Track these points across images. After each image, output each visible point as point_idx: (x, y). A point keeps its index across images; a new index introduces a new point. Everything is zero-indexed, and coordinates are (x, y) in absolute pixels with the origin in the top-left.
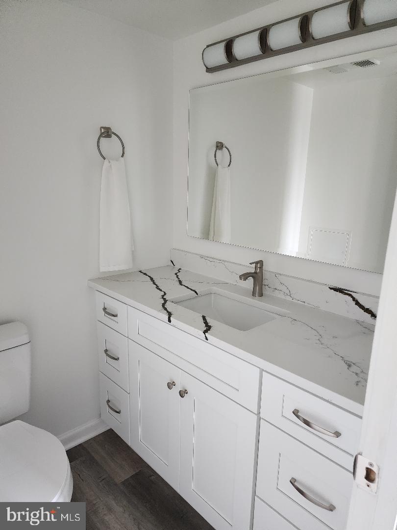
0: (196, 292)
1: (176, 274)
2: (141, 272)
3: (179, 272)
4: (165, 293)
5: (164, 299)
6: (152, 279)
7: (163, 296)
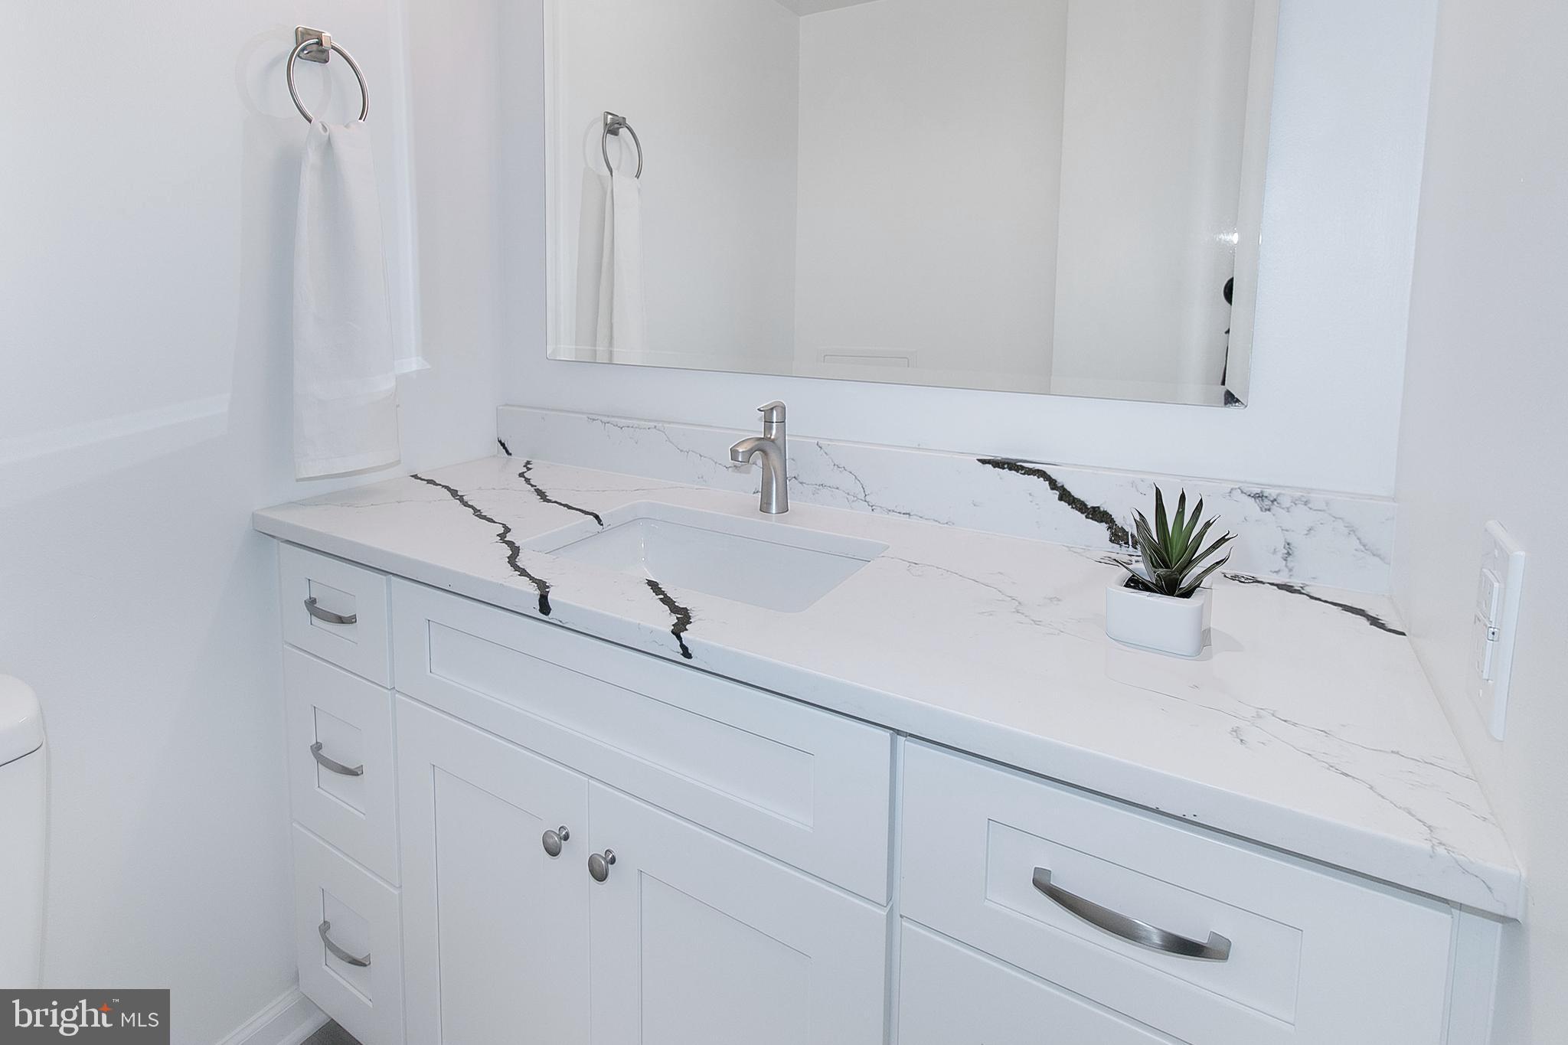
0: (597, 517)
1: (521, 475)
2: (415, 477)
3: (529, 469)
4: (504, 526)
5: (511, 544)
6: (454, 493)
7: (502, 536)
